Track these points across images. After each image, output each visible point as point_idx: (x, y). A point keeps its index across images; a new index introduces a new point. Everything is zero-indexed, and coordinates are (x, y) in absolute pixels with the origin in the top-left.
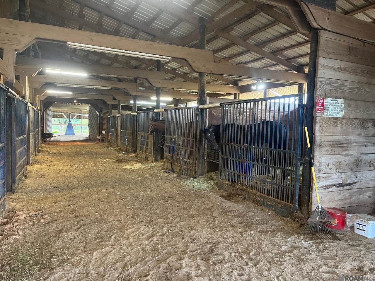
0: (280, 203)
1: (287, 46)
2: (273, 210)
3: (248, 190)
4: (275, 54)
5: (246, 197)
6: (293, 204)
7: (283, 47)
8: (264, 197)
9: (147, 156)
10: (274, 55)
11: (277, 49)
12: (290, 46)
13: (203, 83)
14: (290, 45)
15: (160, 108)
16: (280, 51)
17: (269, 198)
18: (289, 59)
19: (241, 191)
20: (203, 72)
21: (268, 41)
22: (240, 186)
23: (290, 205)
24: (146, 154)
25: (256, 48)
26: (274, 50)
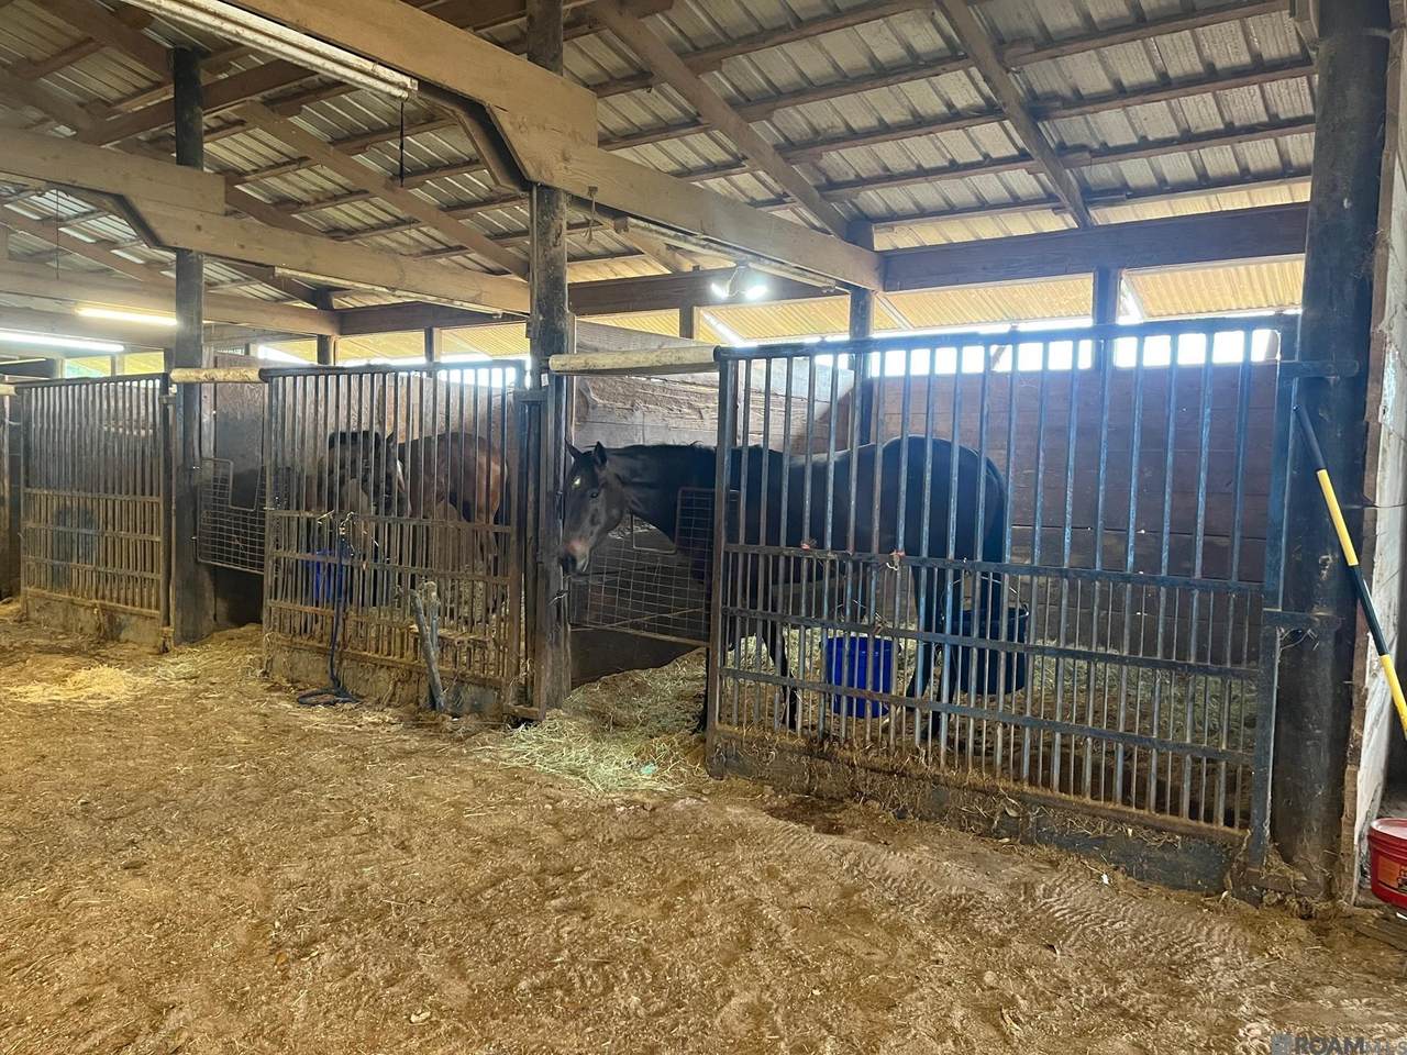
0: (1157, 825)
1: (861, 125)
2: (1111, 861)
3: (932, 770)
4: (790, 154)
5: (912, 805)
6: (1244, 827)
7: (843, 128)
8: (1046, 804)
9: (111, 620)
10: (787, 160)
11: (811, 136)
12: (874, 127)
13: (555, 246)
14: (874, 122)
15: (205, 363)
16: (823, 144)
17: (1084, 805)
18: (830, 186)
19: (879, 778)
20: (556, 189)
21: (796, 91)
22: (871, 755)
23: (1225, 833)
24: (104, 608)
25: (733, 118)
26: (794, 137)
